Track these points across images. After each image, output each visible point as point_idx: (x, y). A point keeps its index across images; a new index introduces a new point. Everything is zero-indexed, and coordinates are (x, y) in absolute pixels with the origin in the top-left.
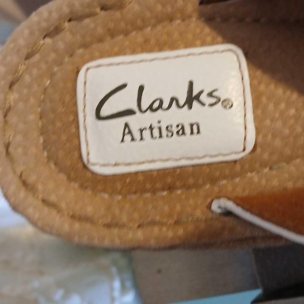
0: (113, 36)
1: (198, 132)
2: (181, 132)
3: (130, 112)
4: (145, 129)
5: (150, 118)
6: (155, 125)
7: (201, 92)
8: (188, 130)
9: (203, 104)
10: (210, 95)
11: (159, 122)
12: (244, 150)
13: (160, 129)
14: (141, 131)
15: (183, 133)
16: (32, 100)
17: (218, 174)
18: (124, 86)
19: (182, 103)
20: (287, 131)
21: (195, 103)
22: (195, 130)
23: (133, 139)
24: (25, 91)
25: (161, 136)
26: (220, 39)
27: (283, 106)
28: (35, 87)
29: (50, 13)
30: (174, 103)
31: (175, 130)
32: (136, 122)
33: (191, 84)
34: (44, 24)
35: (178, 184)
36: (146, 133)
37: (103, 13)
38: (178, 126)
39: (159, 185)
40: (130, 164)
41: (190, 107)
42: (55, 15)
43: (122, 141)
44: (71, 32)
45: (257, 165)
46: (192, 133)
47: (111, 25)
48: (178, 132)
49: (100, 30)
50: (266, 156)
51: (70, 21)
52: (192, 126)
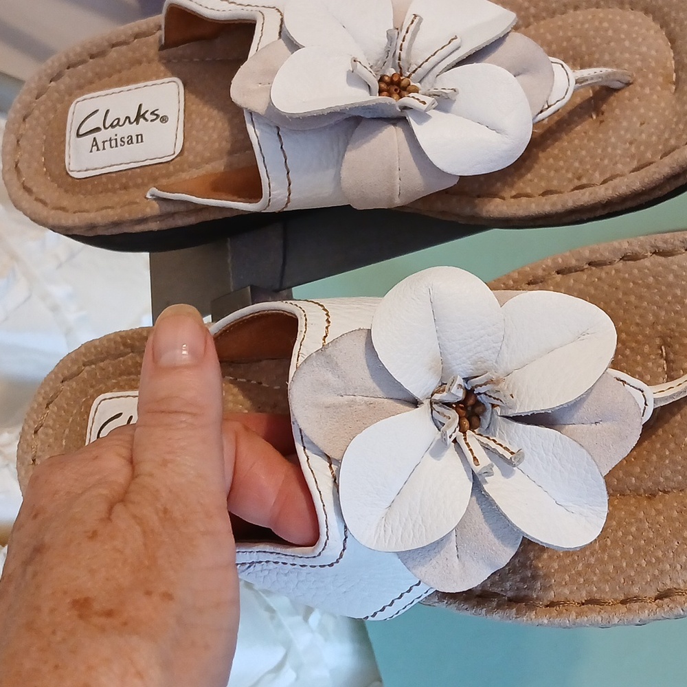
0: (100, 79)
1: (142, 141)
2: (130, 142)
3: (98, 129)
4: (107, 141)
5: (110, 133)
6: (113, 137)
7: (147, 111)
8: (134, 140)
9: (147, 120)
10: (152, 113)
11: (116, 135)
12: (174, 153)
13: (116, 139)
14: (104, 142)
15: (132, 143)
16: (39, 129)
17: (158, 173)
18: (97, 111)
19: (132, 120)
20: (206, 138)
21: (141, 120)
22: (140, 140)
23: (98, 150)
24: (34, 122)
25: (116, 146)
26: (169, 74)
27: (206, 120)
28: (42, 119)
29: (53, 62)
30: (128, 120)
31: (126, 140)
32: (100, 136)
33: (140, 105)
34: (49, 71)
35: (131, 184)
36: (107, 144)
37: (91, 60)
38: (128, 138)
39: (117, 186)
40: (96, 169)
41: (137, 123)
42: (56, 64)
43: (91, 151)
44: (69, 76)
45: (186, 166)
46: (137, 142)
47: (98, 70)
48: (128, 142)
49: (90, 74)
50: (191, 158)
51: (68, 68)
52: (137, 136)
